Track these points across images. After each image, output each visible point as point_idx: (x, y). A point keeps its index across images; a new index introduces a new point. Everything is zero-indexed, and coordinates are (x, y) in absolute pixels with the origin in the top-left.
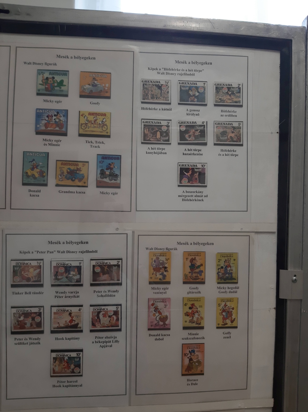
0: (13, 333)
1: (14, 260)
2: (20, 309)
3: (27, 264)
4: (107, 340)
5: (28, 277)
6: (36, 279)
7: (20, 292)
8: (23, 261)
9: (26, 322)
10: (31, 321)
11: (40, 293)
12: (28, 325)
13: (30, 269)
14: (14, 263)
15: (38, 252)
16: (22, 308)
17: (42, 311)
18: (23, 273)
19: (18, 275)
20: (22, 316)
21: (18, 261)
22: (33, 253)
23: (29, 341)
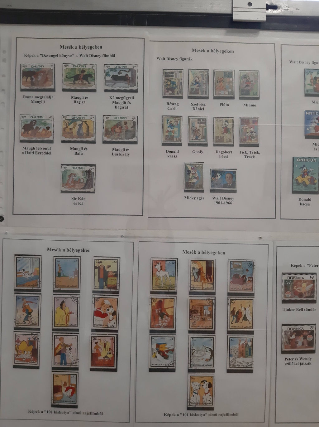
0: (283, 352)
2: (291, 326)
3: (299, 278)
5: (301, 292)
8: (295, 275)
9: (298, 340)
10: (302, 340)
11: (312, 310)
12: (300, 344)
13: (302, 284)
14: (285, 277)
15: (310, 265)
16: (294, 326)
17: (314, 329)
18: (295, 288)
19: (290, 290)
20: (293, 334)
21: (290, 275)
22: (305, 266)
23: (299, 361)
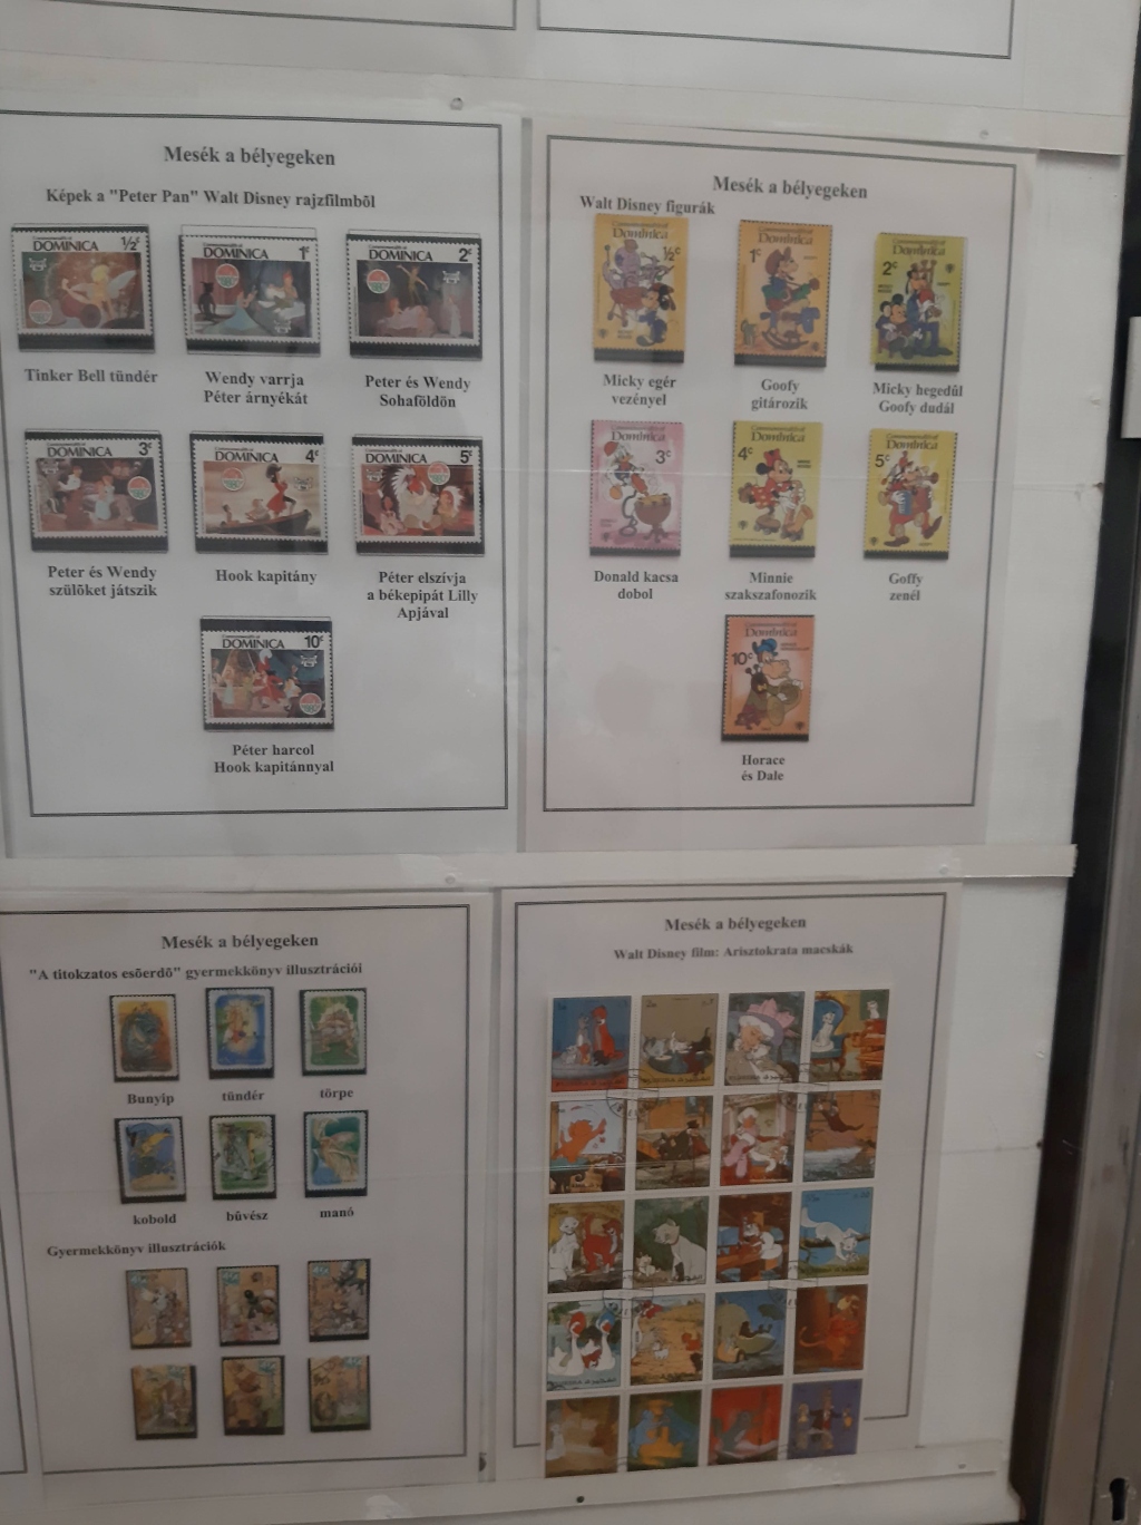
0: (39, 545)
1: (27, 230)
2: (61, 441)
3: (81, 245)
4: (428, 588)
5: (87, 302)
6: (124, 315)
7: (58, 371)
8: (62, 234)
9: (92, 497)
10: (111, 498)
11: (141, 377)
12: (101, 511)
13: (92, 269)
14: (25, 243)
15: (123, 194)
16: (71, 441)
17: (153, 453)
18: (64, 287)
19: (47, 295)
20: (72, 473)
21: (44, 234)
22: (101, 198)
23: (107, 581)
